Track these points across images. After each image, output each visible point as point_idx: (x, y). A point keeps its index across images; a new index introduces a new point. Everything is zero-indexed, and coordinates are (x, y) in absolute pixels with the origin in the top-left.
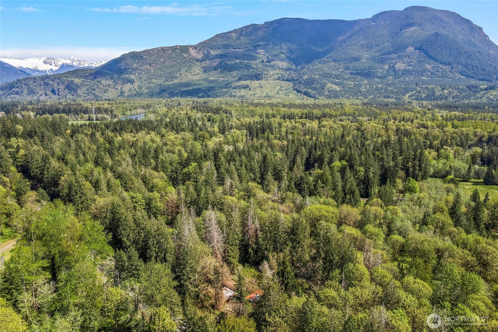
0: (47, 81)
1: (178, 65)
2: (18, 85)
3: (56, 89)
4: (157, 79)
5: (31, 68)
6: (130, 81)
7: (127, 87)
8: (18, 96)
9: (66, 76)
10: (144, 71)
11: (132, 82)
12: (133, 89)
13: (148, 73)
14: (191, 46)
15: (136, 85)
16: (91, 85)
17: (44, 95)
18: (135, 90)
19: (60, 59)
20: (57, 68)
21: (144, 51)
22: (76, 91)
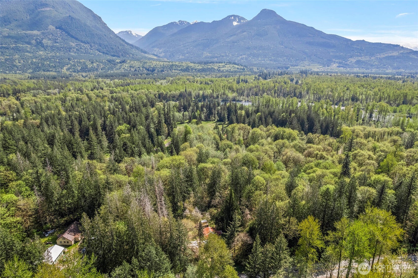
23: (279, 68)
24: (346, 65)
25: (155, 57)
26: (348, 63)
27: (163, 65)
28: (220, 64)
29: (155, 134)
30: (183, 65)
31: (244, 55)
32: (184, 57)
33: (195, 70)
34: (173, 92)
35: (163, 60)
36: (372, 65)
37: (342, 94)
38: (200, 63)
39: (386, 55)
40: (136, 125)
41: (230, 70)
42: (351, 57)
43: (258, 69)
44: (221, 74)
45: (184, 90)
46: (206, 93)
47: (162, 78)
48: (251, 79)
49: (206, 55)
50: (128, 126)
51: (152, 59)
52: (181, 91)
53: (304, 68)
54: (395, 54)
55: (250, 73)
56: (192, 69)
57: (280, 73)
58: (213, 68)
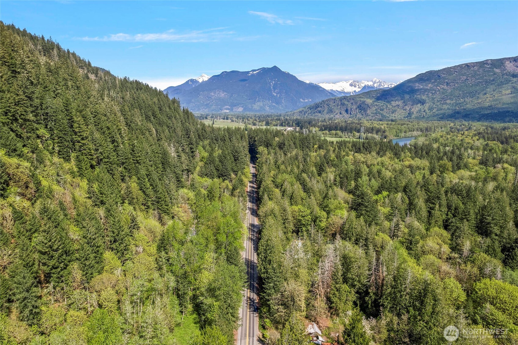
0: (343, 101)
1: (484, 83)
2: (321, 105)
3: (349, 109)
4: (452, 100)
5: (339, 90)
6: (420, 102)
7: (417, 108)
8: (320, 114)
9: (360, 97)
10: (439, 91)
11: (423, 103)
12: (423, 110)
13: (443, 93)
14: (509, 58)
15: (427, 106)
16: (380, 106)
17: (339, 114)
18: (424, 111)
19: (364, 82)
20: (359, 90)
21: (444, 69)
22: (365, 111)
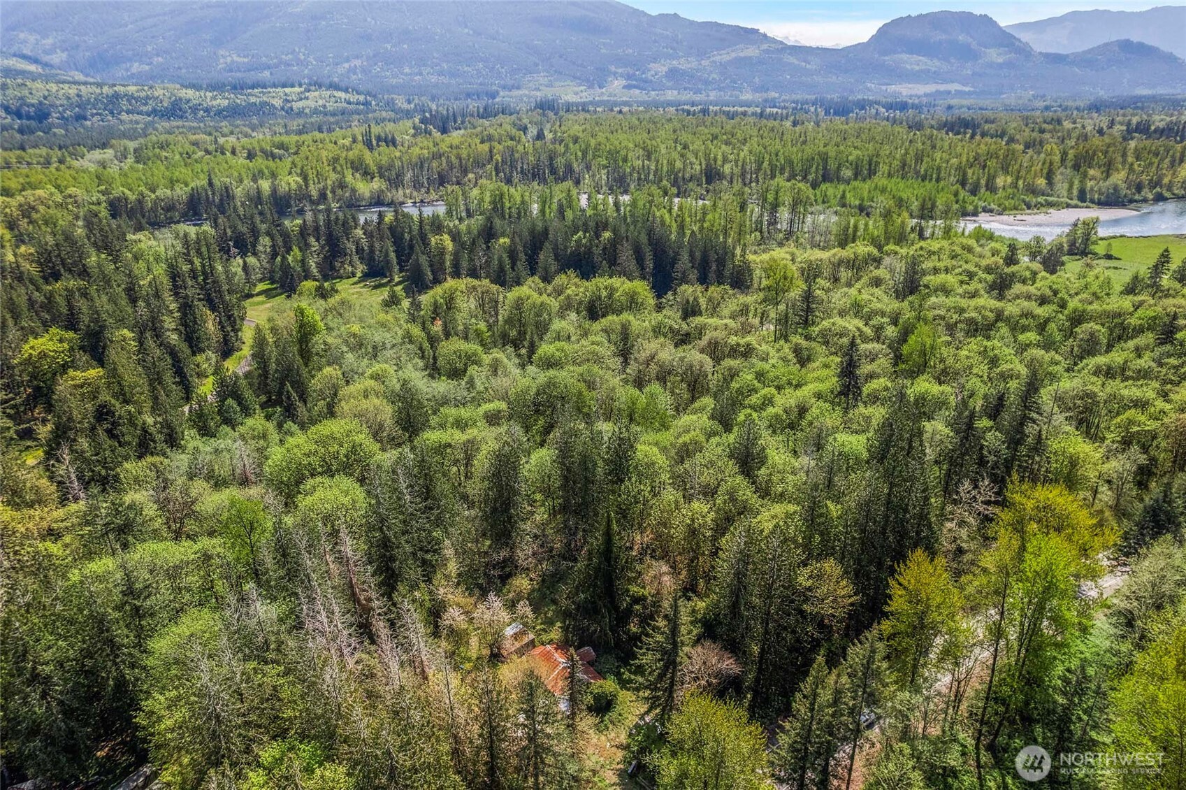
23: (468, 95)
24: (646, 81)
25: (32, 68)
26: (649, 75)
27: (78, 96)
28: (288, 90)
29: (184, 349)
30: (156, 94)
31: (357, 57)
32: (147, 68)
33: (207, 110)
34: (164, 192)
35: (71, 79)
36: (706, 83)
37: (679, 164)
38: (217, 87)
39: (734, 55)
40: (103, 327)
41: (324, 106)
42: (655, 60)
43: (409, 102)
44: (301, 121)
45: (205, 182)
46: (283, 187)
47: (90, 142)
48: (403, 130)
49: (229, 59)
50: (70, 334)
51: (23, 73)
52: (192, 185)
53: (538, 94)
54: (752, 52)
55: (392, 115)
56: (195, 109)
57: (481, 110)
58: (266, 104)
